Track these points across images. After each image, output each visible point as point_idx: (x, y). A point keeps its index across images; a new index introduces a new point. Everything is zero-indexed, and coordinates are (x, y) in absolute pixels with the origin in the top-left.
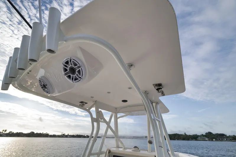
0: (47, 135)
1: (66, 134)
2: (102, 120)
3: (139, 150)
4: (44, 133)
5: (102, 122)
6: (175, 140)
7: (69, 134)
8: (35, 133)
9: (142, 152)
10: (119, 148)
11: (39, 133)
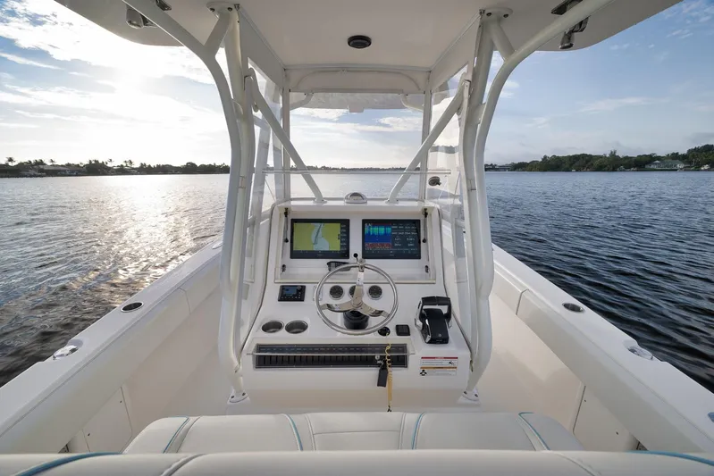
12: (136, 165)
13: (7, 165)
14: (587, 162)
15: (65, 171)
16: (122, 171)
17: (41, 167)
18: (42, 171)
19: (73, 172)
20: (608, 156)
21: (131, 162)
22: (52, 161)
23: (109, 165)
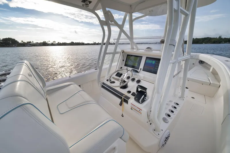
0: (83, 44)
1: (97, 43)
2: (113, 23)
3: (151, 50)
4: (80, 42)
5: (112, 25)
6: (203, 44)
7: (99, 43)
8: (74, 43)
9: (153, 52)
10: (134, 49)
11: (77, 42)
12: (57, 43)
13: (21, 43)
14: (209, 40)
15: (37, 45)
16: (53, 44)
17: (30, 43)
18: (30, 45)
19: (39, 45)
20: (218, 38)
21: (55, 42)
22: (33, 42)
23: (49, 43)
